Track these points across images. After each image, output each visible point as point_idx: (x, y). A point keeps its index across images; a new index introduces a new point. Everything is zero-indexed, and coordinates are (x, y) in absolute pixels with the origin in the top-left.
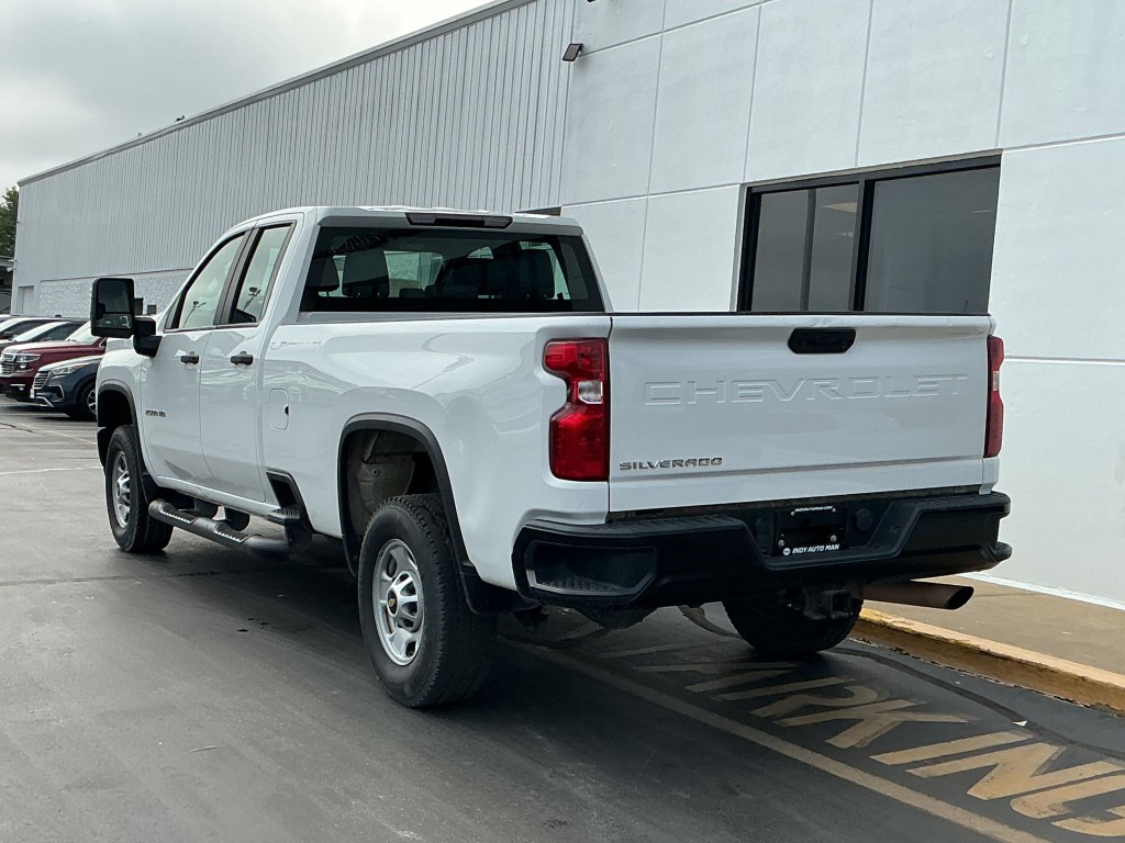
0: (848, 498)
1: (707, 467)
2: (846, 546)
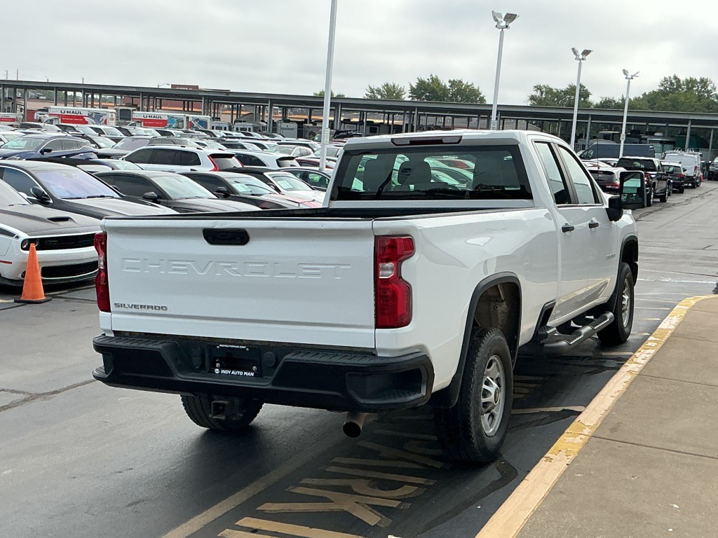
0: (256, 343)
1: (159, 311)
2: (259, 375)
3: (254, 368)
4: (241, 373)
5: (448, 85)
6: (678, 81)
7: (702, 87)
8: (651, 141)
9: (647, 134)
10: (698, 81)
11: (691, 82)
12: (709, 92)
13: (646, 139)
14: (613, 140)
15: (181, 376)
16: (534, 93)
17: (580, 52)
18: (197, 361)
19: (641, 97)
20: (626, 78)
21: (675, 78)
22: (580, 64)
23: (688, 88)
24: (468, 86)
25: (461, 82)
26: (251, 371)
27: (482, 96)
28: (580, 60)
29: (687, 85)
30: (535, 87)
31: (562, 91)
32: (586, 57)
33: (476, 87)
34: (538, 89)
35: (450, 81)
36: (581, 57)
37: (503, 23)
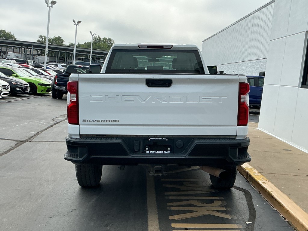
1: (115, 123)
2: (172, 152)
3: (169, 149)
4: (162, 152)
6: (100, 38)
7: (109, 42)
8: (99, 62)
9: (97, 59)
10: (108, 39)
11: (105, 39)
12: (112, 44)
13: (97, 61)
14: (82, 60)
15: (132, 155)
16: (39, 39)
17: (76, 22)
18: (136, 148)
19: (84, 44)
20: (91, 35)
21: (99, 37)
22: (76, 27)
23: (104, 41)
24: (9, 33)
25: (5, 31)
26: (167, 150)
27: (15, 38)
28: (76, 25)
29: (103, 40)
30: (39, 36)
31: (52, 39)
32: (79, 24)
33: (12, 34)
34: (41, 37)
36: (77, 24)
37: (50, 5)
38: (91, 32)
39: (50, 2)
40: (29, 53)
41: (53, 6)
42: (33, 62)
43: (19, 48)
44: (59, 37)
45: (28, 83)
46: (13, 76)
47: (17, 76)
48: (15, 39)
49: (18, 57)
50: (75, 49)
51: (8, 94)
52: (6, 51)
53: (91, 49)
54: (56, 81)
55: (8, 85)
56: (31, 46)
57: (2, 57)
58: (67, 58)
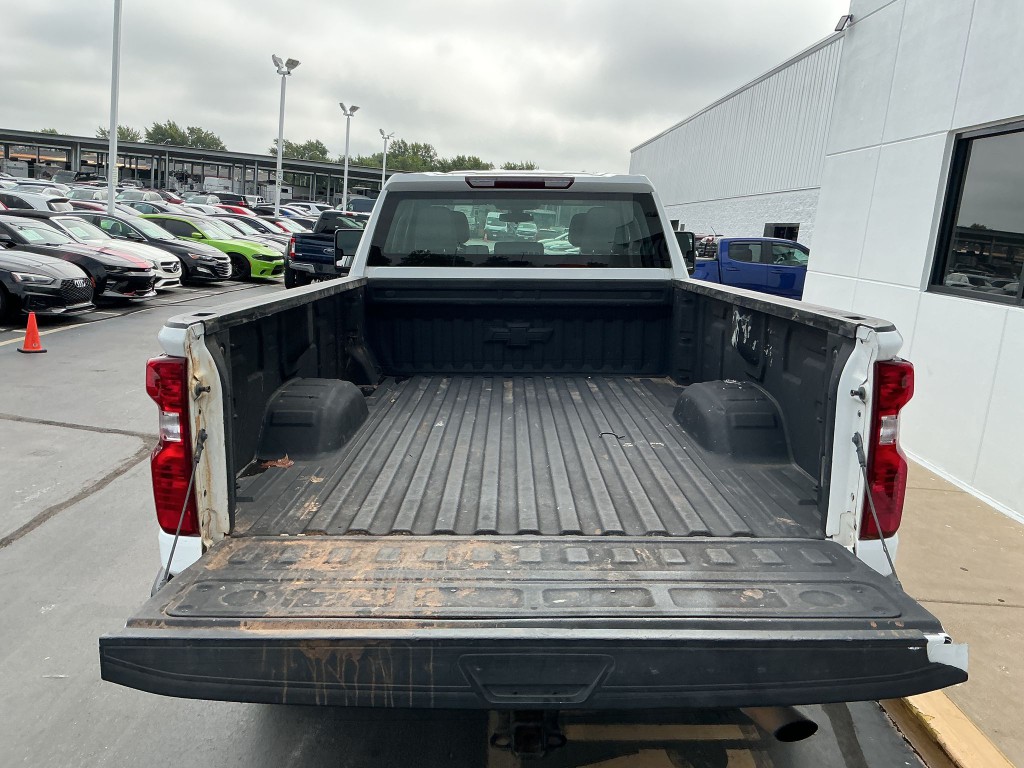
5: (187, 132)
6: (406, 145)
7: (425, 151)
10: (422, 146)
11: (416, 148)
12: (431, 157)
14: (366, 195)
17: (348, 108)
20: (383, 137)
21: (403, 142)
22: (348, 119)
23: (414, 153)
24: (208, 135)
25: (201, 130)
28: (348, 115)
29: (413, 149)
30: (276, 140)
32: (354, 113)
33: (216, 136)
35: (188, 128)
36: (349, 112)
37: (285, 69)
38: (382, 132)
39: (285, 62)
40: (249, 177)
41: (292, 71)
42: (258, 199)
43: (230, 166)
44: (317, 141)
45: (228, 253)
46: (196, 237)
47: (204, 237)
48: (223, 148)
49: (226, 188)
50: (346, 169)
51: (177, 282)
52: (200, 173)
53: (384, 168)
54: (293, 251)
55: (177, 263)
56: (252, 163)
57: (192, 187)
58: (332, 190)
